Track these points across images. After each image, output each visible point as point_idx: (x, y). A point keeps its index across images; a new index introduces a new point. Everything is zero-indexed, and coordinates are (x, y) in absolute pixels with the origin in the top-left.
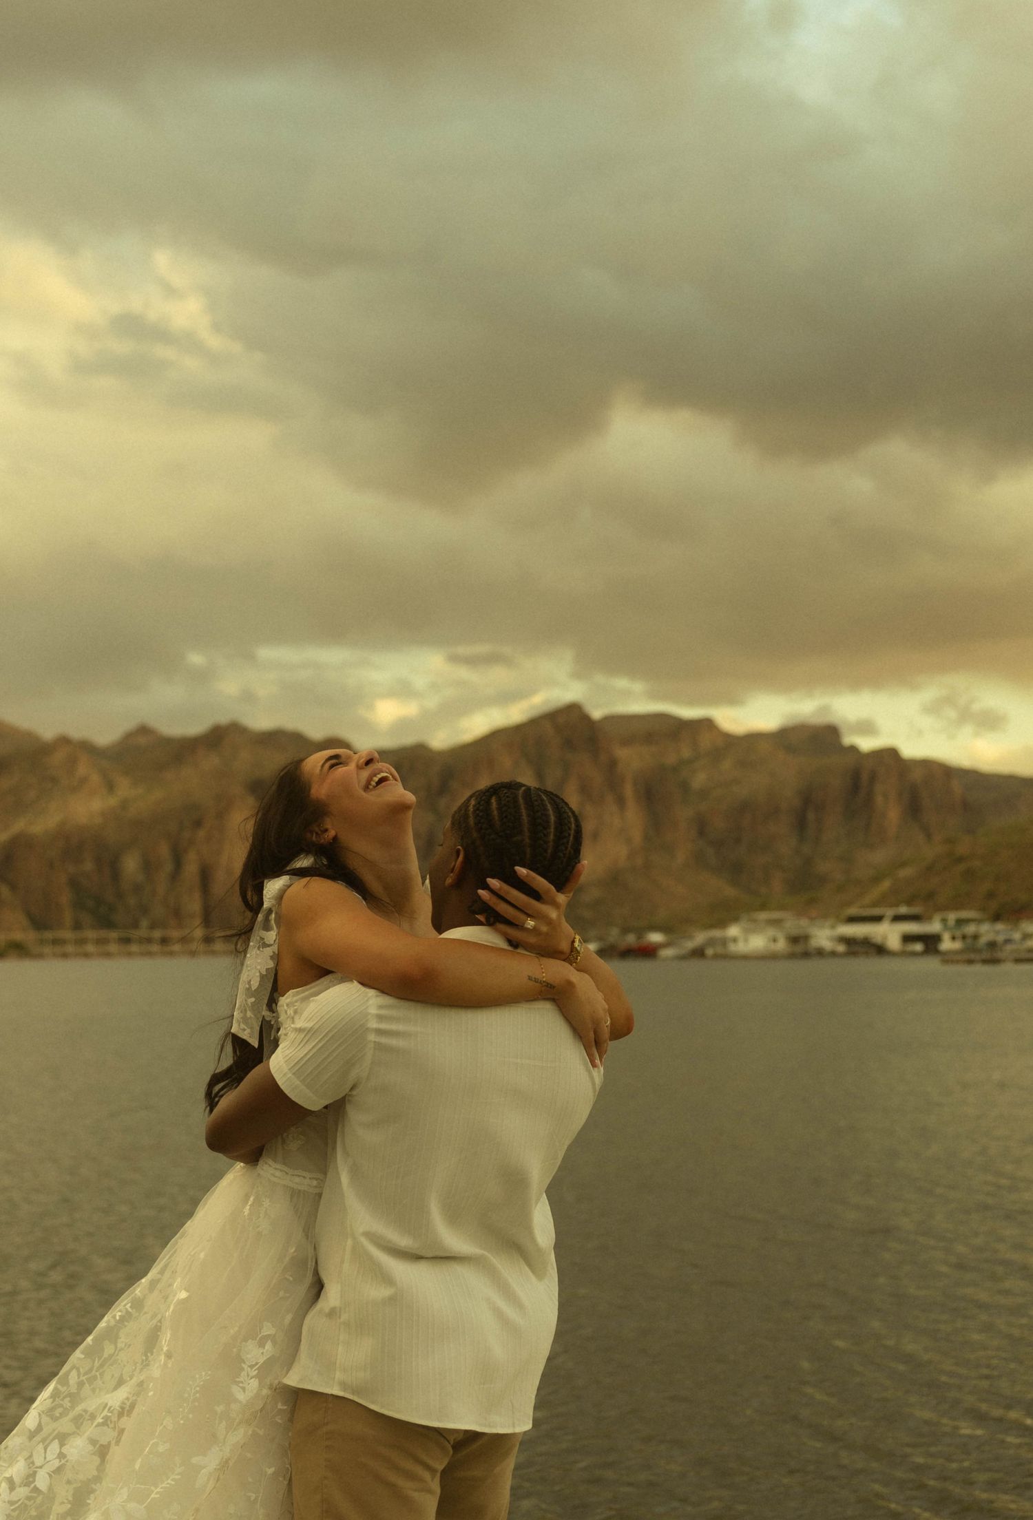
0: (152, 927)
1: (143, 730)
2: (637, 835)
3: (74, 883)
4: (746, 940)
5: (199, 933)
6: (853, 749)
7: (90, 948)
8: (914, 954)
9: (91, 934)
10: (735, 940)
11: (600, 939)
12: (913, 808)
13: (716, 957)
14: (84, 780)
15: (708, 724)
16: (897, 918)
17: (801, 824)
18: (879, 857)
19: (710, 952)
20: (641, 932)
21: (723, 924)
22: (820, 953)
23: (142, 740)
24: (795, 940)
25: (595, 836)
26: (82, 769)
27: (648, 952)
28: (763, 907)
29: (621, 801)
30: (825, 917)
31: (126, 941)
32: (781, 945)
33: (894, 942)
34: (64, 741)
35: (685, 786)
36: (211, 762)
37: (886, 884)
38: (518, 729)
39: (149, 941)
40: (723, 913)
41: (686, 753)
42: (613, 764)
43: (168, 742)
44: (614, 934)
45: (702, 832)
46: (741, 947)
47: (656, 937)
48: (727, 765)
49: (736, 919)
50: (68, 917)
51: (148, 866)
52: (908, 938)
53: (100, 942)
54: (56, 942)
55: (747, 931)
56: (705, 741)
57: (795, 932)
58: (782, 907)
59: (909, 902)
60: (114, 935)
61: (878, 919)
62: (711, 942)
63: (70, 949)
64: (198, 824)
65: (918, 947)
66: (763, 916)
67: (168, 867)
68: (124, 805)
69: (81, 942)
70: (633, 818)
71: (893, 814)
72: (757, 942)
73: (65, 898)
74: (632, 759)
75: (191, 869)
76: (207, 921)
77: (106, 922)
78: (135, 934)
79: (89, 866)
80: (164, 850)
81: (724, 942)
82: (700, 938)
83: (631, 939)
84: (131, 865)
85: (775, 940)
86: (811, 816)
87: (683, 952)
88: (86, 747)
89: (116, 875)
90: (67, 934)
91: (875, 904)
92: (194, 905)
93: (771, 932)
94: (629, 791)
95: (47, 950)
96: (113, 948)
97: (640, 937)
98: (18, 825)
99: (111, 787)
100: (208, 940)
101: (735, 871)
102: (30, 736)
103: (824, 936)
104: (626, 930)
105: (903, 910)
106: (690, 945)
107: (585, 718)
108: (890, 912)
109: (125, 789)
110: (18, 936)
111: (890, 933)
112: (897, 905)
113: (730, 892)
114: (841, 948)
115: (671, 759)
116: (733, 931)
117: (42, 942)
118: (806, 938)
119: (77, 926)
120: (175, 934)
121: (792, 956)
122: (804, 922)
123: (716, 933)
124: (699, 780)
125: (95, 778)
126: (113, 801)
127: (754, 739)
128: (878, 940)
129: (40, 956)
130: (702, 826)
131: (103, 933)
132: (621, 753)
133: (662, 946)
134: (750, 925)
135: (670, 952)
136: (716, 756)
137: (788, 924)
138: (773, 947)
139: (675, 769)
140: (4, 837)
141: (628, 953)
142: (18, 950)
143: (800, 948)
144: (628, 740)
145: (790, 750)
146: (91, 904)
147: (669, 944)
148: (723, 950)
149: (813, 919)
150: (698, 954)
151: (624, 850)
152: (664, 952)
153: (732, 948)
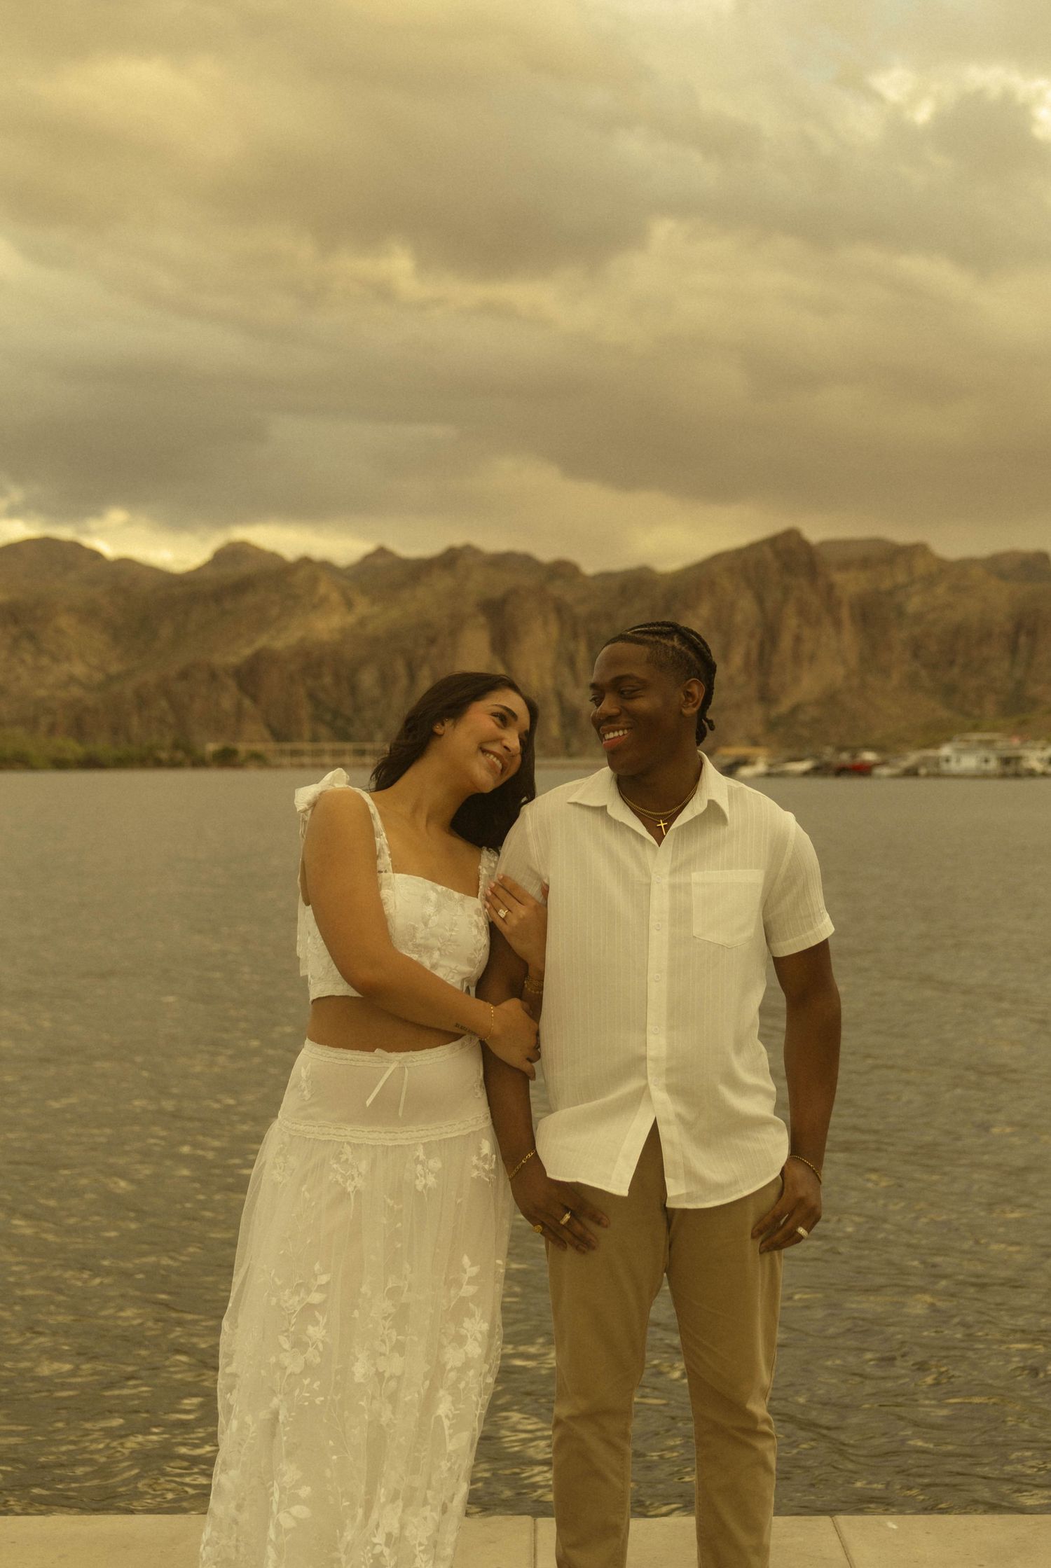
1: (382, 552)
2: (853, 657)
3: (312, 696)
4: (958, 761)
7: (327, 759)
9: (328, 746)
10: (947, 760)
11: (814, 756)
13: (928, 775)
14: (324, 600)
15: (922, 549)
17: (1014, 649)
19: (923, 771)
20: (854, 752)
21: (936, 744)
22: (1031, 774)
23: (381, 562)
24: (1006, 761)
25: (812, 658)
26: (323, 589)
27: (863, 771)
28: (976, 728)
29: (837, 624)
30: (1037, 738)
31: (360, 753)
32: (993, 765)
34: (306, 561)
35: (900, 612)
36: (443, 582)
38: (739, 552)
40: (936, 734)
41: (901, 578)
42: (831, 587)
43: (404, 562)
44: (828, 754)
45: (916, 654)
46: (953, 767)
47: (869, 756)
48: (940, 590)
49: (948, 740)
50: (307, 729)
51: (385, 681)
53: (336, 753)
54: (295, 753)
55: (960, 751)
56: (920, 566)
57: (1007, 754)
58: (995, 729)
60: (349, 746)
62: (924, 762)
63: (306, 760)
64: (432, 641)
66: (976, 736)
67: (403, 682)
68: (362, 622)
69: (318, 753)
70: (849, 640)
72: (969, 762)
73: (305, 711)
77: (344, 736)
78: (368, 746)
79: (328, 680)
80: (400, 667)
81: (936, 761)
82: (913, 758)
83: (845, 757)
84: (368, 679)
85: (986, 761)
86: (1023, 639)
87: (894, 770)
88: (326, 566)
89: (354, 689)
90: (306, 746)
93: (983, 753)
94: (845, 613)
95: (286, 760)
97: (854, 756)
98: (262, 641)
99: (349, 604)
101: (949, 692)
102: (274, 556)
103: (1035, 758)
104: (841, 749)
106: (904, 764)
107: (804, 544)
109: (363, 607)
110: (259, 747)
113: (944, 714)
115: (886, 584)
116: (946, 751)
117: (282, 753)
118: (1017, 759)
119: (315, 739)
121: (1004, 776)
122: (1016, 742)
123: (930, 753)
124: (914, 604)
125: (335, 597)
126: (351, 619)
127: (966, 564)
129: (279, 767)
130: (916, 649)
131: (339, 746)
132: (838, 577)
133: (876, 765)
134: (962, 745)
135: (885, 771)
136: (930, 581)
137: (999, 745)
138: (984, 767)
139: (890, 593)
140: (247, 652)
141: (842, 771)
142: (258, 760)
143: (1011, 768)
144: (845, 566)
145: (1002, 576)
146: (328, 717)
147: (883, 763)
148: (936, 770)
149: (1024, 741)
150: (912, 773)
151: (841, 671)
152: (876, 771)
153: (944, 768)
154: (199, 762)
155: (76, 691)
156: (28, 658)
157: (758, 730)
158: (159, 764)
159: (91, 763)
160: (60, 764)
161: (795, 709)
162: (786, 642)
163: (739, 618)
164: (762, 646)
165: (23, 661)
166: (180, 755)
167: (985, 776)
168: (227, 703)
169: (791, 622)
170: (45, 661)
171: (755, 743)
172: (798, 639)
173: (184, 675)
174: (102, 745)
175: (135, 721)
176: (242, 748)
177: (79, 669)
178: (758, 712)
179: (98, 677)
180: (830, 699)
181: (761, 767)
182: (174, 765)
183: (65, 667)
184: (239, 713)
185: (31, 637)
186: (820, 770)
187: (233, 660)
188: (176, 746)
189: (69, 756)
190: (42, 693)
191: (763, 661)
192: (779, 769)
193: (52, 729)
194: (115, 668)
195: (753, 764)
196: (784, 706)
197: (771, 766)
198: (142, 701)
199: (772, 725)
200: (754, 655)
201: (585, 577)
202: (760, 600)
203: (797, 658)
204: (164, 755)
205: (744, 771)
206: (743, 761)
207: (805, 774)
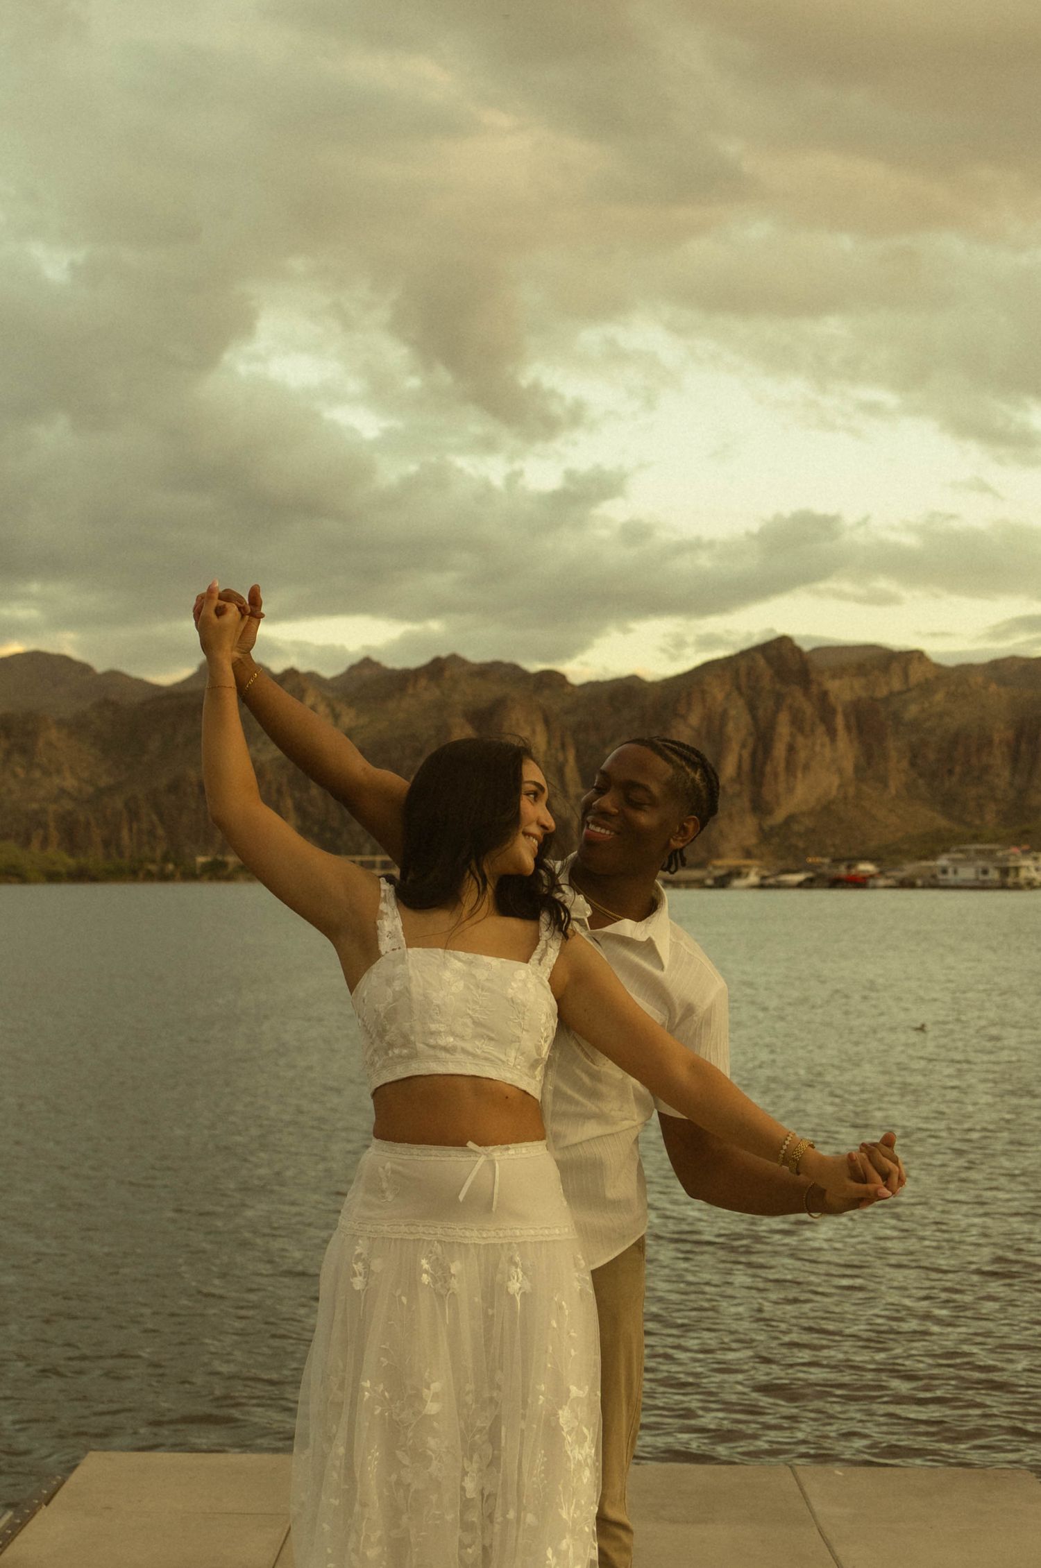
1: (368, 662)
2: (848, 766)
4: (955, 872)
10: (945, 871)
11: (809, 868)
13: (923, 887)
15: (919, 655)
17: (1015, 757)
19: (919, 882)
20: (852, 861)
21: (933, 855)
22: (1031, 884)
23: (366, 672)
24: (1005, 872)
25: (806, 767)
26: (310, 700)
27: (859, 883)
28: (975, 838)
29: (832, 733)
32: (994, 875)
34: (292, 673)
35: (898, 720)
36: (429, 691)
38: (729, 661)
40: (933, 845)
41: (897, 685)
42: (825, 694)
43: (390, 673)
44: (825, 865)
45: (913, 764)
46: (951, 878)
47: (866, 867)
48: (939, 697)
49: (946, 851)
55: (958, 862)
56: (917, 673)
57: (1007, 864)
58: (996, 840)
62: (922, 872)
66: (975, 847)
70: (846, 750)
72: (967, 873)
74: (842, 691)
81: (934, 871)
82: (909, 869)
83: (842, 870)
85: (985, 872)
86: (1023, 747)
87: (890, 882)
88: (312, 679)
93: (981, 863)
94: (840, 721)
97: (849, 867)
99: (336, 715)
101: (948, 803)
104: (836, 861)
106: (900, 875)
107: (797, 650)
109: (350, 718)
113: (942, 822)
115: (882, 692)
116: (943, 861)
118: (1017, 869)
121: (1003, 887)
122: (1015, 852)
123: (927, 864)
124: (913, 711)
125: (322, 708)
127: (964, 671)
130: (915, 757)
132: (833, 686)
133: (872, 876)
134: (960, 856)
135: (881, 882)
136: (927, 688)
137: (1000, 854)
138: (982, 877)
139: (886, 700)
141: (836, 883)
142: (247, 872)
143: (1010, 878)
144: (839, 672)
145: (1002, 681)
146: (316, 829)
147: (881, 873)
148: (932, 881)
149: (1026, 853)
150: (906, 884)
151: (836, 781)
152: (871, 882)
153: (941, 877)
154: (190, 875)
155: (68, 805)
156: (19, 770)
157: (752, 841)
158: (150, 877)
159: (80, 876)
160: (53, 877)
161: (791, 819)
162: (780, 750)
163: (730, 727)
164: (754, 755)
165: (15, 775)
166: (171, 867)
167: (983, 886)
169: (784, 729)
170: (37, 774)
171: (748, 854)
172: (791, 749)
173: (174, 787)
174: (94, 858)
175: (125, 833)
176: (230, 860)
177: (70, 783)
178: (751, 822)
179: (90, 789)
180: (826, 809)
181: (753, 879)
182: (164, 877)
183: (57, 780)
185: (24, 751)
186: (814, 882)
188: (166, 859)
189: (63, 870)
190: (35, 806)
191: (756, 772)
192: (771, 881)
193: (45, 842)
194: (105, 781)
195: (747, 875)
196: (779, 816)
197: (763, 878)
198: (134, 815)
199: (765, 836)
200: (746, 766)
201: (573, 686)
202: (752, 708)
203: (790, 767)
204: (153, 868)
205: (737, 883)
206: (736, 873)
207: (800, 885)
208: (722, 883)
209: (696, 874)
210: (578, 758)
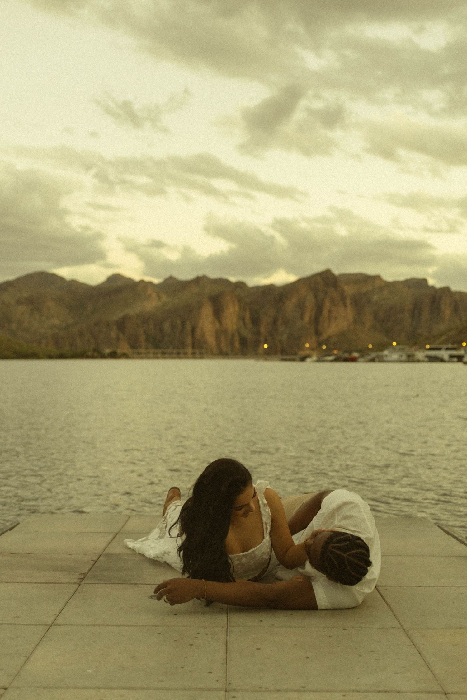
0: (174, 348)
1: (171, 278)
2: (351, 318)
3: (146, 333)
4: (391, 356)
5: (190, 350)
6: (433, 287)
7: (151, 355)
8: (453, 362)
9: (152, 351)
10: (386, 356)
11: (336, 354)
12: (456, 309)
13: (379, 361)
14: (150, 296)
15: (377, 278)
16: (448, 349)
17: (413, 315)
18: (442, 327)
19: (377, 359)
20: (350, 352)
21: (382, 350)
22: (418, 361)
23: (171, 281)
24: (409, 356)
25: (335, 318)
26: (149, 291)
27: (354, 360)
29: (345, 306)
31: (164, 353)
32: (404, 358)
33: (446, 357)
34: (142, 282)
35: (369, 301)
36: (194, 289)
37: (444, 338)
38: (308, 278)
39: (172, 353)
40: (382, 346)
41: (370, 288)
42: (343, 292)
43: (180, 282)
44: (340, 353)
45: (375, 317)
46: (389, 358)
47: (356, 355)
48: (385, 292)
49: (387, 348)
50: (144, 344)
51: (173, 327)
52: (452, 357)
53: (154, 354)
54: (138, 353)
55: (391, 353)
56: (377, 284)
57: (410, 354)
59: (453, 343)
60: (159, 351)
61: (440, 349)
62: (377, 357)
63: (143, 356)
64: (191, 312)
65: (455, 359)
67: (180, 327)
68: (164, 304)
69: (149, 353)
70: (350, 312)
71: (447, 312)
72: (395, 356)
73: (143, 338)
74: (350, 290)
75: (188, 327)
76: (193, 347)
77: (157, 347)
78: (167, 351)
79: (151, 326)
80: (179, 322)
81: (382, 356)
82: (373, 355)
83: (347, 355)
84: (167, 326)
85: (402, 356)
86: (416, 312)
87: (365, 360)
88: (151, 284)
89: (161, 330)
90: (143, 351)
91: (441, 344)
92: (189, 341)
93: (401, 353)
94: (348, 301)
95: (136, 356)
96: (159, 355)
97: (350, 355)
98: (126, 311)
99: (159, 297)
100: (194, 354)
102: (131, 280)
103: (420, 355)
104: (345, 352)
105: (450, 346)
106: (369, 357)
107: (333, 275)
108: (444, 346)
109: (164, 298)
110: (126, 351)
111: (445, 354)
112: (448, 344)
113: (385, 339)
114: (426, 359)
115: (364, 290)
116: (385, 353)
117: (134, 353)
118: (414, 355)
119: (147, 348)
120: (181, 351)
121: (408, 361)
122: (413, 350)
123: (380, 353)
124: (375, 298)
125: (154, 295)
126: (160, 303)
127: (395, 283)
128: (440, 356)
129: (133, 358)
130: (375, 315)
131: (156, 350)
132: (346, 288)
133: (358, 357)
134: (392, 350)
135: (362, 359)
136: (381, 289)
137: (407, 350)
138: (400, 358)
139: (366, 294)
140: (121, 315)
141: (346, 360)
142: (125, 356)
143: (411, 359)
144: (348, 283)
145: (409, 287)
146: (151, 340)
147: (362, 356)
148: (382, 359)
149: (416, 350)
150: (373, 360)
151: (346, 324)
152: (360, 360)
153: (385, 359)
154: (103, 356)
155: (55, 330)
156: (37, 318)
157: (315, 345)
158: (88, 357)
159: (62, 356)
160: (50, 357)
161: (329, 338)
162: (325, 312)
163: (307, 303)
164: (316, 314)
165: (35, 319)
166: (96, 354)
167: (401, 361)
168: (113, 334)
169: (327, 304)
170: (44, 319)
171: (312, 349)
172: (330, 312)
173: (96, 324)
174: (66, 350)
175: (79, 341)
176: (119, 351)
177: (56, 322)
178: (314, 339)
179: (64, 325)
180: (342, 334)
181: (314, 358)
182: (93, 357)
183: (51, 321)
184: (118, 339)
185: (38, 309)
186: (337, 360)
187: (115, 318)
188: (95, 350)
189: (54, 354)
190: (43, 331)
191: (316, 320)
192: (321, 359)
193: (47, 344)
194: (70, 321)
195: (312, 357)
196: (325, 336)
197: (318, 358)
198: (81, 334)
199: (320, 343)
200: (313, 317)
201: (249, 288)
202: (316, 296)
203: (329, 318)
204: (90, 354)
205: (308, 360)
206: (308, 356)
207: (332, 361)
208: (303, 359)
209: (293, 357)
210: (251, 314)
